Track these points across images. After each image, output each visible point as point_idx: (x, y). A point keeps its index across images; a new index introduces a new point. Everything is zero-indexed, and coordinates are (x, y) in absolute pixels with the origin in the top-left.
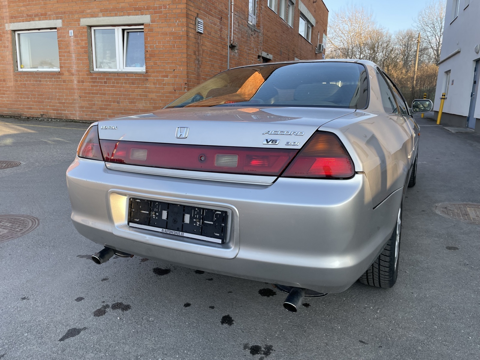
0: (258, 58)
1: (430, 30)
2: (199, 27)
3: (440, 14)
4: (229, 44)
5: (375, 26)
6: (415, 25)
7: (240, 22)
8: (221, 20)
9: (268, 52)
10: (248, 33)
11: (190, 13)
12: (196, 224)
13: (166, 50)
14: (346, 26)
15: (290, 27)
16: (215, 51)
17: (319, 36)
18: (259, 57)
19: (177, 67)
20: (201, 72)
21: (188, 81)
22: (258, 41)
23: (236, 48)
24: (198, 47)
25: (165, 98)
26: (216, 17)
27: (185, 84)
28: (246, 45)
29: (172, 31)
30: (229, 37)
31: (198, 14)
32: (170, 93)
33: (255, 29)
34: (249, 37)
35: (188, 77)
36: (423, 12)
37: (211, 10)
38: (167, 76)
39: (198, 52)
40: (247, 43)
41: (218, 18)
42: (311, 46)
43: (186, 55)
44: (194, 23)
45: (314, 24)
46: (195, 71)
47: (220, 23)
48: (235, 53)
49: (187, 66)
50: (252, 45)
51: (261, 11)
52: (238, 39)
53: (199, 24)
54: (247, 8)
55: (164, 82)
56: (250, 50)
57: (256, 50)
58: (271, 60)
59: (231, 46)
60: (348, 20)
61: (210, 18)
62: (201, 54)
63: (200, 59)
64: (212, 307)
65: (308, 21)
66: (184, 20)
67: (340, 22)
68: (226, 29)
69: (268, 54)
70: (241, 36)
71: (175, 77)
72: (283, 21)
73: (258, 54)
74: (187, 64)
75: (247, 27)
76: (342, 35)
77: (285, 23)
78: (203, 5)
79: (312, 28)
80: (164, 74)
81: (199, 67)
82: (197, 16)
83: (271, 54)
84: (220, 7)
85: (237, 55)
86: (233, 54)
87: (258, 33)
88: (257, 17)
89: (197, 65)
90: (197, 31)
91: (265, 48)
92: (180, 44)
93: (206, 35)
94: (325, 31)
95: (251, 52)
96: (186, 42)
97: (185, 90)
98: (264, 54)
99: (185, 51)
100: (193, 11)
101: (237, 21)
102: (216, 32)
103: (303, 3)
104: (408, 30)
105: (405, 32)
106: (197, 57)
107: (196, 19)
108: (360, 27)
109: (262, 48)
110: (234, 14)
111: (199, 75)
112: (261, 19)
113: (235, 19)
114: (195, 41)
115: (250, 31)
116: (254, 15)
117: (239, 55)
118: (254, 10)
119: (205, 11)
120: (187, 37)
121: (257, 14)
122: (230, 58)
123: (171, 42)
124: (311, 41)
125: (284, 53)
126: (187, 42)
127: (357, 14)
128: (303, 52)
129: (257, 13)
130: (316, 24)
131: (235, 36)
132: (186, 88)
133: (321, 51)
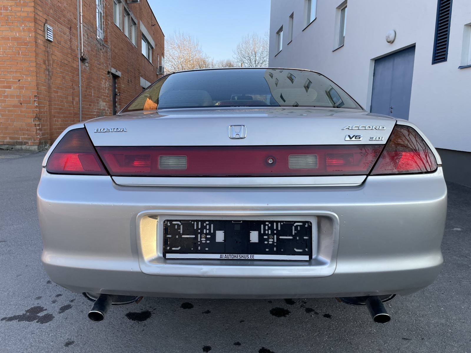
0: (108, 74)
1: (247, 62)
2: (48, 34)
3: (254, 49)
4: (79, 57)
5: (201, 54)
6: (235, 56)
7: (89, 34)
8: (71, 30)
9: (117, 69)
10: (97, 46)
11: (38, 17)
12: (268, 241)
13: (8, 56)
14: (176, 52)
15: (134, 46)
16: (66, 62)
17: (158, 58)
18: (109, 72)
19: (23, 77)
20: (52, 83)
21: (38, 93)
22: (107, 57)
23: (86, 61)
24: (48, 56)
25: (7, 113)
26: (65, 26)
27: (35, 97)
28: (96, 59)
29: (16, 36)
30: (79, 48)
31: (46, 20)
32: (14, 106)
33: (104, 44)
34: (99, 52)
35: (38, 89)
36: (241, 46)
37: (60, 18)
38: (9, 87)
39: (48, 61)
40: (97, 57)
41: (68, 28)
42: (153, 67)
43: (35, 64)
44: (42, 29)
45: (154, 46)
46: (45, 83)
47: (70, 33)
48: (86, 66)
49: (37, 76)
50: (102, 60)
51: (108, 26)
52: (88, 51)
53: (48, 31)
54: (95, 21)
55: (6, 94)
56: (100, 65)
57: (106, 65)
58: (120, 77)
59: (82, 58)
60: (177, 46)
61: (59, 26)
62: (52, 64)
63: (50, 69)
64: (238, 344)
65: (149, 43)
66: (32, 25)
67: (170, 48)
68: (76, 40)
69: (117, 71)
70: (90, 49)
71: (21, 88)
72: (128, 40)
73: (108, 70)
74: (37, 74)
75: (96, 40)
76: (173, 60)
77: (130, 41)
78: (51, 11)
79: (152, 50)
80: (6, 85)
81: (49, 78)
82: (46, 22)
83: (119, 71)
84: (69, 16)
85: (87, 69)
86: (84, 67)
87: (106, 48)
88: (104, 32)
89: (47, 76)
90: (46, 39)
91: (114, 64)
92: (26, 51)
93: (55, 44)
94: (163, 54)
95: (101, 67)
96: (34, 49)
97: (35, 103)
98: (113, 71)
99: (34, 59)
100: (41, 16)
101: (86, 33)
102: (66, 42)
103: (143, 24)
104: (227, 61)
105: (225, 62)
106: (47, 66)
107: (44, 25)
108: (188, 54)
109: (111, 64)
110: (83, 26)
111: (49, 87)
112: (109, 34)
113: (84, 31)
114: (44, 49)
115: (99, 45)
116: (101, 29)
117: (90, 69)
118: (101, 25)
119: (53, 18)
120: (35, 43)
121: (104, 29)
122: (82, 71)
123: (14, 48)
124: (152, 62)
125: (131, 71)
126: (36, 49)
127: (184, 42)
128: (147, 73)
129: (104, 27)
130: (155, 47)
131: (85, 48)
132: (36, 102)
133: (162, 72)
